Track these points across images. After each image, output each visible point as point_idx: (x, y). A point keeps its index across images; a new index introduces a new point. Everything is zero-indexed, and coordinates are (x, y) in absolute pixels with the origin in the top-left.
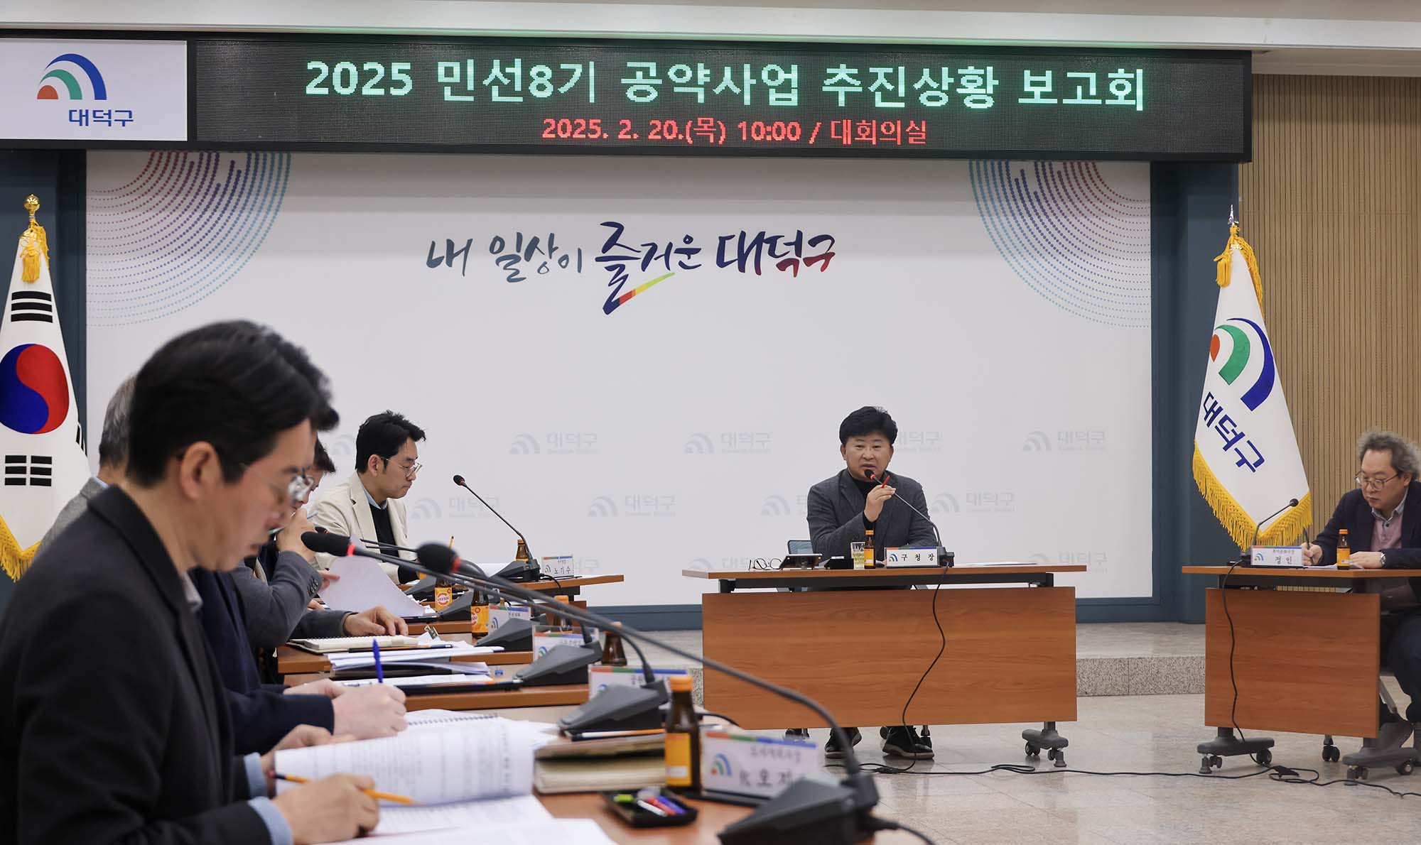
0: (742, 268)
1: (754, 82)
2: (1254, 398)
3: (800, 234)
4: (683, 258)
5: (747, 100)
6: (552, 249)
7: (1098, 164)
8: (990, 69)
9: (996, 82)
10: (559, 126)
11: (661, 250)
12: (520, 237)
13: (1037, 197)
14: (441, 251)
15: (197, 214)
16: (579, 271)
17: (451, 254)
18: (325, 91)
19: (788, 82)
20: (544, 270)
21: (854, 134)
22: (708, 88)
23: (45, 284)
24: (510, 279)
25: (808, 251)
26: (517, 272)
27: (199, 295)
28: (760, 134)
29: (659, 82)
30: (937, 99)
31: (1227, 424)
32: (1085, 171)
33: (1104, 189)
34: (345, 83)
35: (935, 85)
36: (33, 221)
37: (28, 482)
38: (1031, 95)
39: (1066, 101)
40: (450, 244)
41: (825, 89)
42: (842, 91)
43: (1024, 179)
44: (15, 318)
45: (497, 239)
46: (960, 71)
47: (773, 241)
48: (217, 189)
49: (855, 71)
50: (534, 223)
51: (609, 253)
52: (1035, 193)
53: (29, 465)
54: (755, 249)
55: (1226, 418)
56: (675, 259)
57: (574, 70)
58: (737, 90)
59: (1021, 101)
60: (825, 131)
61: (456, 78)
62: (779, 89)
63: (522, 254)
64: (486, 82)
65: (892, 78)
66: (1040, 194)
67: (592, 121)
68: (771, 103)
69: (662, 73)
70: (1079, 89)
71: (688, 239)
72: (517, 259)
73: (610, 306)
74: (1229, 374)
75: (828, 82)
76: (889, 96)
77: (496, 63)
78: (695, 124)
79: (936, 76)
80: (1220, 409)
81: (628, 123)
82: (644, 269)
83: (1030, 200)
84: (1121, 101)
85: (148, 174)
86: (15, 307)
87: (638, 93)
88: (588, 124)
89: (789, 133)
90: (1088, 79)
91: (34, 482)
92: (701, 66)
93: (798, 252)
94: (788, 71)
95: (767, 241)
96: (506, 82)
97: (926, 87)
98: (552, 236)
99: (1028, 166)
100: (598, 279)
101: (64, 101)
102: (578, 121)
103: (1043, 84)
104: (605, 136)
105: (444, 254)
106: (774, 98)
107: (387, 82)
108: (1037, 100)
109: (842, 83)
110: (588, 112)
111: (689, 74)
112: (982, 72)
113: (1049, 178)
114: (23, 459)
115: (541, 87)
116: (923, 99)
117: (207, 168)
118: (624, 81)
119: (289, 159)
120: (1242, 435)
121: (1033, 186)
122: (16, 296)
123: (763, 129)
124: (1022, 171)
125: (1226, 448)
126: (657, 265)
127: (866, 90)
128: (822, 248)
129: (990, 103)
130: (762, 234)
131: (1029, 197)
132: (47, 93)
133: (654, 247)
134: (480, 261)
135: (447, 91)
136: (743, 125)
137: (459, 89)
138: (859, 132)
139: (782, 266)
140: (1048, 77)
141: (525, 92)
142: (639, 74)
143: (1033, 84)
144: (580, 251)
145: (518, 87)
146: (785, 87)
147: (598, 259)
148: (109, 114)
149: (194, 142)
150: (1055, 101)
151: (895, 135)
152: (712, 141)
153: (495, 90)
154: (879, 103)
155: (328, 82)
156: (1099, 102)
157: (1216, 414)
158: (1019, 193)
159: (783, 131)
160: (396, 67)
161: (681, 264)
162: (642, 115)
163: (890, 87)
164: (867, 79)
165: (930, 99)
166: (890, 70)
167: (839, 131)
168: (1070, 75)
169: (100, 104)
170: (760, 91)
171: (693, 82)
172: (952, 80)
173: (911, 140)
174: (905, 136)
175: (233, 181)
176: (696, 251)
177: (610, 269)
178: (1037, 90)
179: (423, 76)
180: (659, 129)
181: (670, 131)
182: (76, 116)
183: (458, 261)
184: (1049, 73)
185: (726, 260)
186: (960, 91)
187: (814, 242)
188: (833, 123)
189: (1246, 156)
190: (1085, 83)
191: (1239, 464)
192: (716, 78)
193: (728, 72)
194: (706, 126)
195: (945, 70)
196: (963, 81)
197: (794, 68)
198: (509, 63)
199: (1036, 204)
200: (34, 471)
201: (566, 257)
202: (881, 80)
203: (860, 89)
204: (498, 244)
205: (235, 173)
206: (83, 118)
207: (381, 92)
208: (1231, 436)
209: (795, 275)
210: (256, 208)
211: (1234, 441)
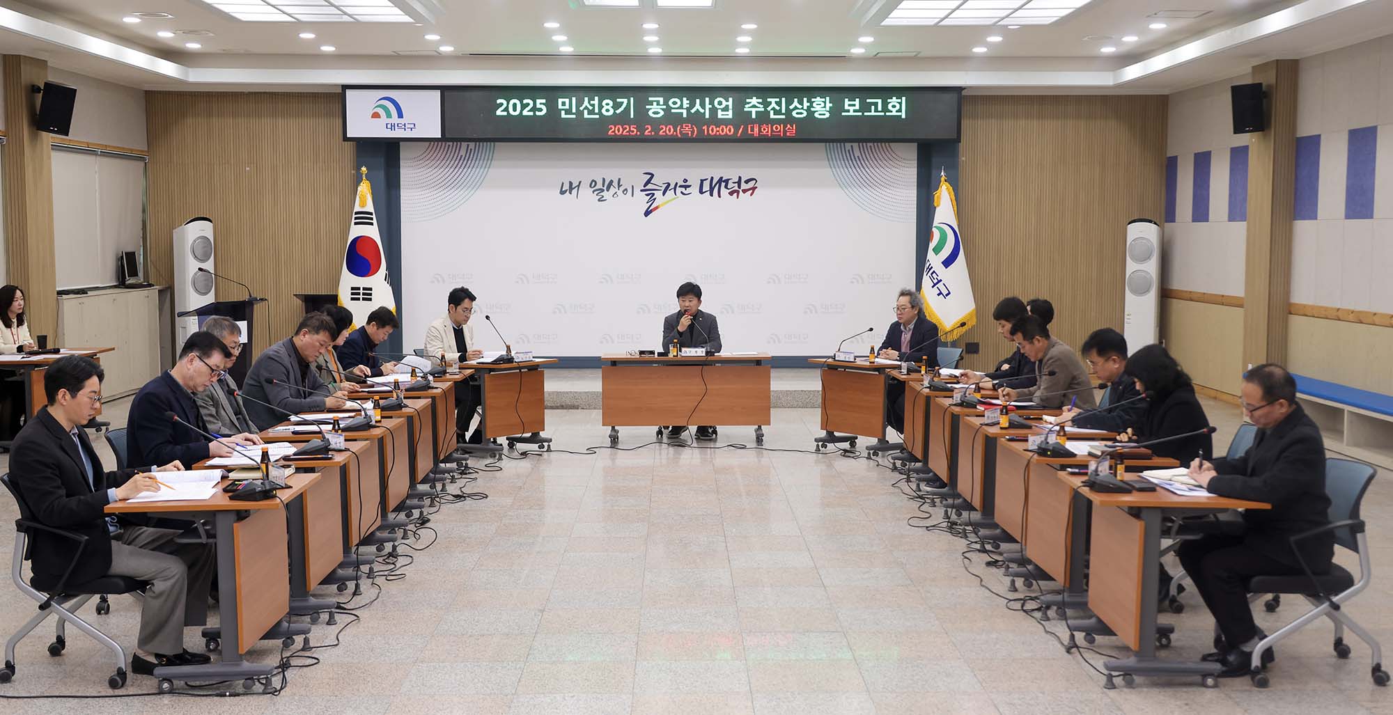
0: (711, 195)
1: (711, 106)
2: (948, 263)
3: (740, 178)
4: (683, 190)
5: (707, 116)
6: (619, 186)
7: (891, 144)
8: (828, 99)
9: (831, 105)
10: (616, 129)
11: (672, 186)
12: (604, 179)
13: (859, 158)
14: (566, 187)
15: (452, 170)
16: (633, 196)
17: (571, 189)
18: (505, 113)
19: (727, 106)
20: (615, 195)
21: (760, 131)
22: (688, 109)
23: (370, 207)
24: (599, 200)
25: (744, 186)
26: (603, 197)
27: (453, 208)
28: (714, 131)
29: (665, 107)
30: (801, 113)
31: (934, 275)
32: (884, 148)
33: (893, 155)
34: (515, 110)
35: (800, 107)
36: (364, 178)
37: (361, 299)
38: (848, 111)
39: (866, 114)
40: (571, 183)
41: (745, 110)
42: (754, 110)
43: (852, 150)
44: (356, 224)
45: (593, 181)
46: (813, 100)
47: (727, 181)
48: (461, 158)
49: (760, 101)
50: (611, 174)
51: (647, 188)
52: (858, 157)
53: (361, 291)
54: (717, 185)
55: (934, 272)
56: (679, 190)
57: (623, 102)
58: (702, 111)
59: (843, 114)
60: (745, 129)
61: (567, 107)
62: (723, 110)
63: (605, 188)
64: (581, 108)
65: (779, 104)
66: (861, 158)
67: (632, 127)
68: (719, 117)
69: (666, 103)
70: (873, 107)
71: (685, 181)
72: (603, 191)
73: (647, 213)
74: (937, 250)
75: (747, 106)
76: (776, 112)
77: (586, 99)
78: (682, 127)
79: (801, 103)
80: (932, 267)
81: (649, 127)
82: (664, 195)
83: (856, 161)
84: (894, 113)
85: (429, 151)
86: (356, 218)
87: (654, 113)
88: (630, 128)
89: (728, 131)
90: (877, 103)
91: (364, 299)
92: (685, 99)
93: (739, 187)
94: (727, 101)
95: (724, 182)
96: (591, 108)
97: (796, 108)
98: (619, 179)
99: (855, 145)
100: (642, 200)
101: (384, 119)
102: (625, 126)
103: (854, 105)
104: (638, 133)
105: (568, 188)
106: (720, 115)
107: (534, 109)
108: (851, 113)
109: (754, 106)
110: (629, 122)
111: (679, 103)
112: (824, 100)
113: (866, 150)
114: (359, 289)
115: (608, 110)
116: (794, 114)
117: (456, 148)
118: (647, 107)
119: (494, 146)
120: (941, 280)
121: (857, 153)
122: (356, 213)
123: (715, 129)
124: (852, 146)
125: (933, 287)
126: (670, 193)
127: (766, 109)
128: (751, 184)
129: (828, 115)
130: (722, 178)
131: (855, 159)
132: (376, 115)
133: (669, 185)
134: (586, 192)
135: (563, 112)
136: (705, 128)
137: (568, 112)
138: (762, 130)
139: (731, 194)
140: (857, 102)
141: (600, 113)
142: (655, 103)
143: (850, 105)
144: (633, 187)
145: (597, 111)
146: (726, 109)
147: (641, 191)
148: (405, 125)
149: (444, 138)
150: (860, 114)
151: (780, 131)
152: (690, 135)
153: (586, 112)
154: (772, 116)
155: (506, 109)
156: (883, 114)
157: (930, 270)
158: (851, 156)
159: (725, 131)
160: (538, 101)
161: (682, 192)
162: (656, 123)
163: (778, 108)
164: (766, 104)
165: (797, 113)
166: (778, 100)
167: (752, 130)
168: (868, 101)
169: (400, 120)
170: (714, 111)
171: (681, 107)
172: (809, 104)
173: (788, 134)
174: (785, 132)
175: (468, 154)
176: (689, 186)
177: (647, 195)
178: (852, 109)
179: (552, 106)
180: (664, 130)
181: (670, 130)
182: (389, 126)
183: (575, 191)
184: (857, 100)
185: (704, 191)
186: (812, 109)
187: (747, 182)
188: (749, 126)
189: (958, 140)
190: (876, 104)
191: (939, 295)
192: (692, 105)
193: (698, 101)
194: (687, 128)
195: (805, 99)
196: (814, 105)
197: (731, 99)
198: (591, 99)
199: (858, 162)
200: (364, 294)
201: (626, 190)
202: (773, 105)
203: (763, 110)
204: (594, 183)
205: (469, 150)
206: (393, 127)
207: (531, 114)
208: (935, 281)
209: (738, 198)
210: (479, 167)
211: (937, 283)
